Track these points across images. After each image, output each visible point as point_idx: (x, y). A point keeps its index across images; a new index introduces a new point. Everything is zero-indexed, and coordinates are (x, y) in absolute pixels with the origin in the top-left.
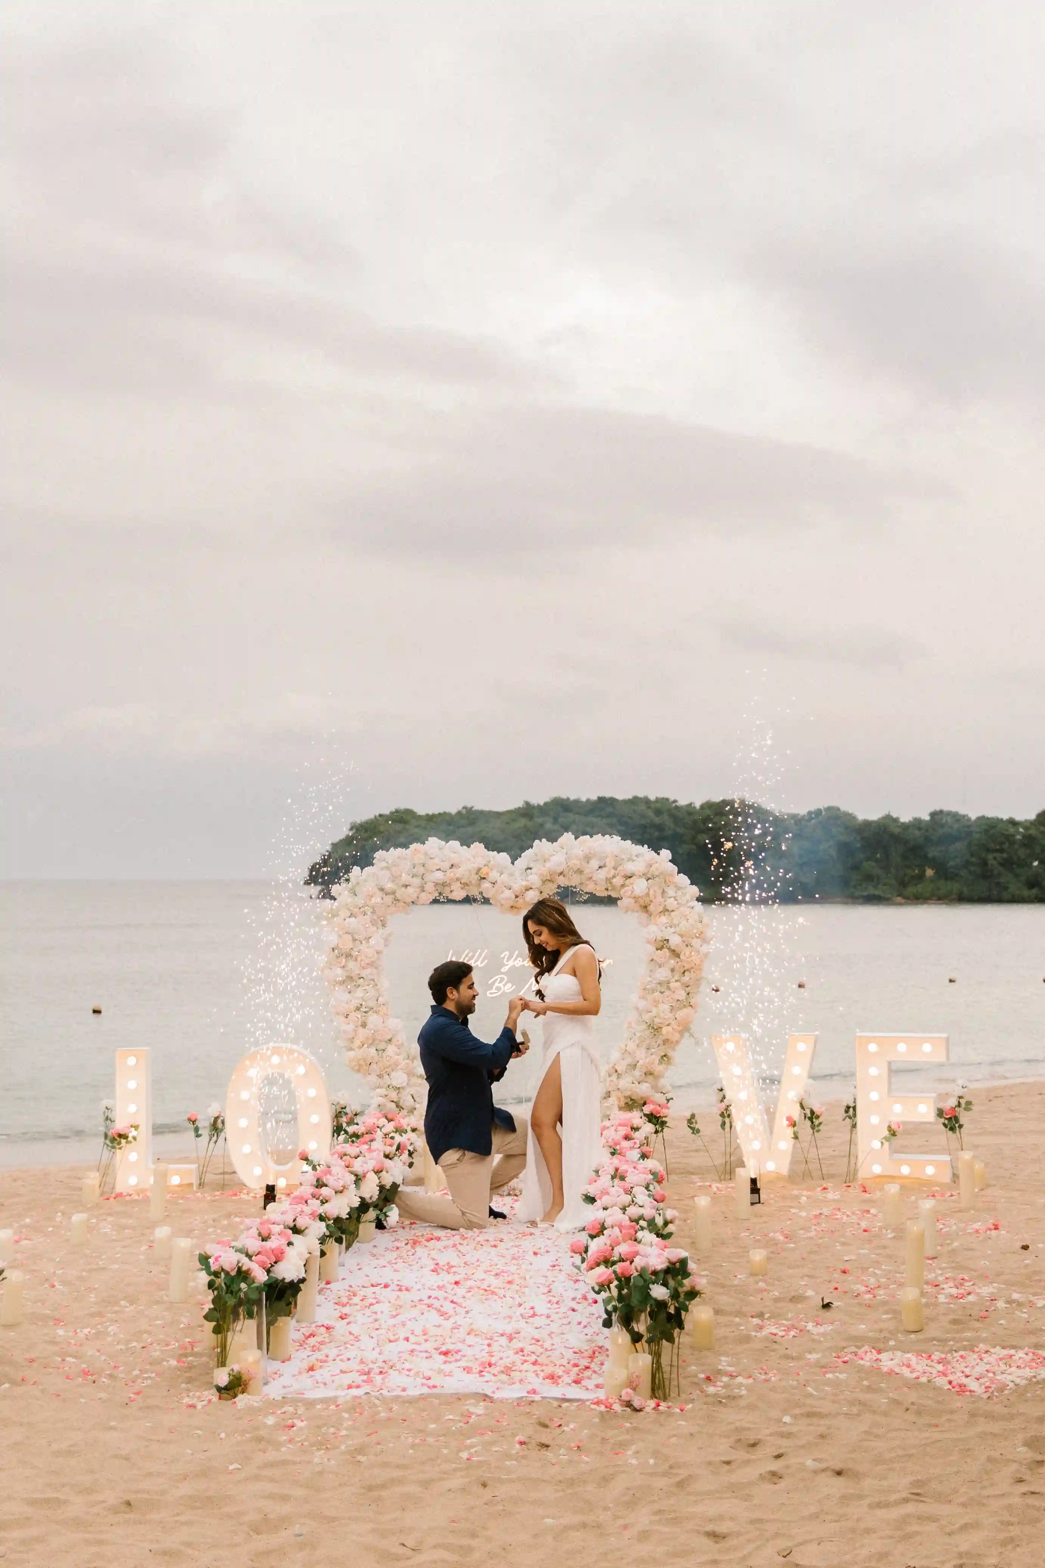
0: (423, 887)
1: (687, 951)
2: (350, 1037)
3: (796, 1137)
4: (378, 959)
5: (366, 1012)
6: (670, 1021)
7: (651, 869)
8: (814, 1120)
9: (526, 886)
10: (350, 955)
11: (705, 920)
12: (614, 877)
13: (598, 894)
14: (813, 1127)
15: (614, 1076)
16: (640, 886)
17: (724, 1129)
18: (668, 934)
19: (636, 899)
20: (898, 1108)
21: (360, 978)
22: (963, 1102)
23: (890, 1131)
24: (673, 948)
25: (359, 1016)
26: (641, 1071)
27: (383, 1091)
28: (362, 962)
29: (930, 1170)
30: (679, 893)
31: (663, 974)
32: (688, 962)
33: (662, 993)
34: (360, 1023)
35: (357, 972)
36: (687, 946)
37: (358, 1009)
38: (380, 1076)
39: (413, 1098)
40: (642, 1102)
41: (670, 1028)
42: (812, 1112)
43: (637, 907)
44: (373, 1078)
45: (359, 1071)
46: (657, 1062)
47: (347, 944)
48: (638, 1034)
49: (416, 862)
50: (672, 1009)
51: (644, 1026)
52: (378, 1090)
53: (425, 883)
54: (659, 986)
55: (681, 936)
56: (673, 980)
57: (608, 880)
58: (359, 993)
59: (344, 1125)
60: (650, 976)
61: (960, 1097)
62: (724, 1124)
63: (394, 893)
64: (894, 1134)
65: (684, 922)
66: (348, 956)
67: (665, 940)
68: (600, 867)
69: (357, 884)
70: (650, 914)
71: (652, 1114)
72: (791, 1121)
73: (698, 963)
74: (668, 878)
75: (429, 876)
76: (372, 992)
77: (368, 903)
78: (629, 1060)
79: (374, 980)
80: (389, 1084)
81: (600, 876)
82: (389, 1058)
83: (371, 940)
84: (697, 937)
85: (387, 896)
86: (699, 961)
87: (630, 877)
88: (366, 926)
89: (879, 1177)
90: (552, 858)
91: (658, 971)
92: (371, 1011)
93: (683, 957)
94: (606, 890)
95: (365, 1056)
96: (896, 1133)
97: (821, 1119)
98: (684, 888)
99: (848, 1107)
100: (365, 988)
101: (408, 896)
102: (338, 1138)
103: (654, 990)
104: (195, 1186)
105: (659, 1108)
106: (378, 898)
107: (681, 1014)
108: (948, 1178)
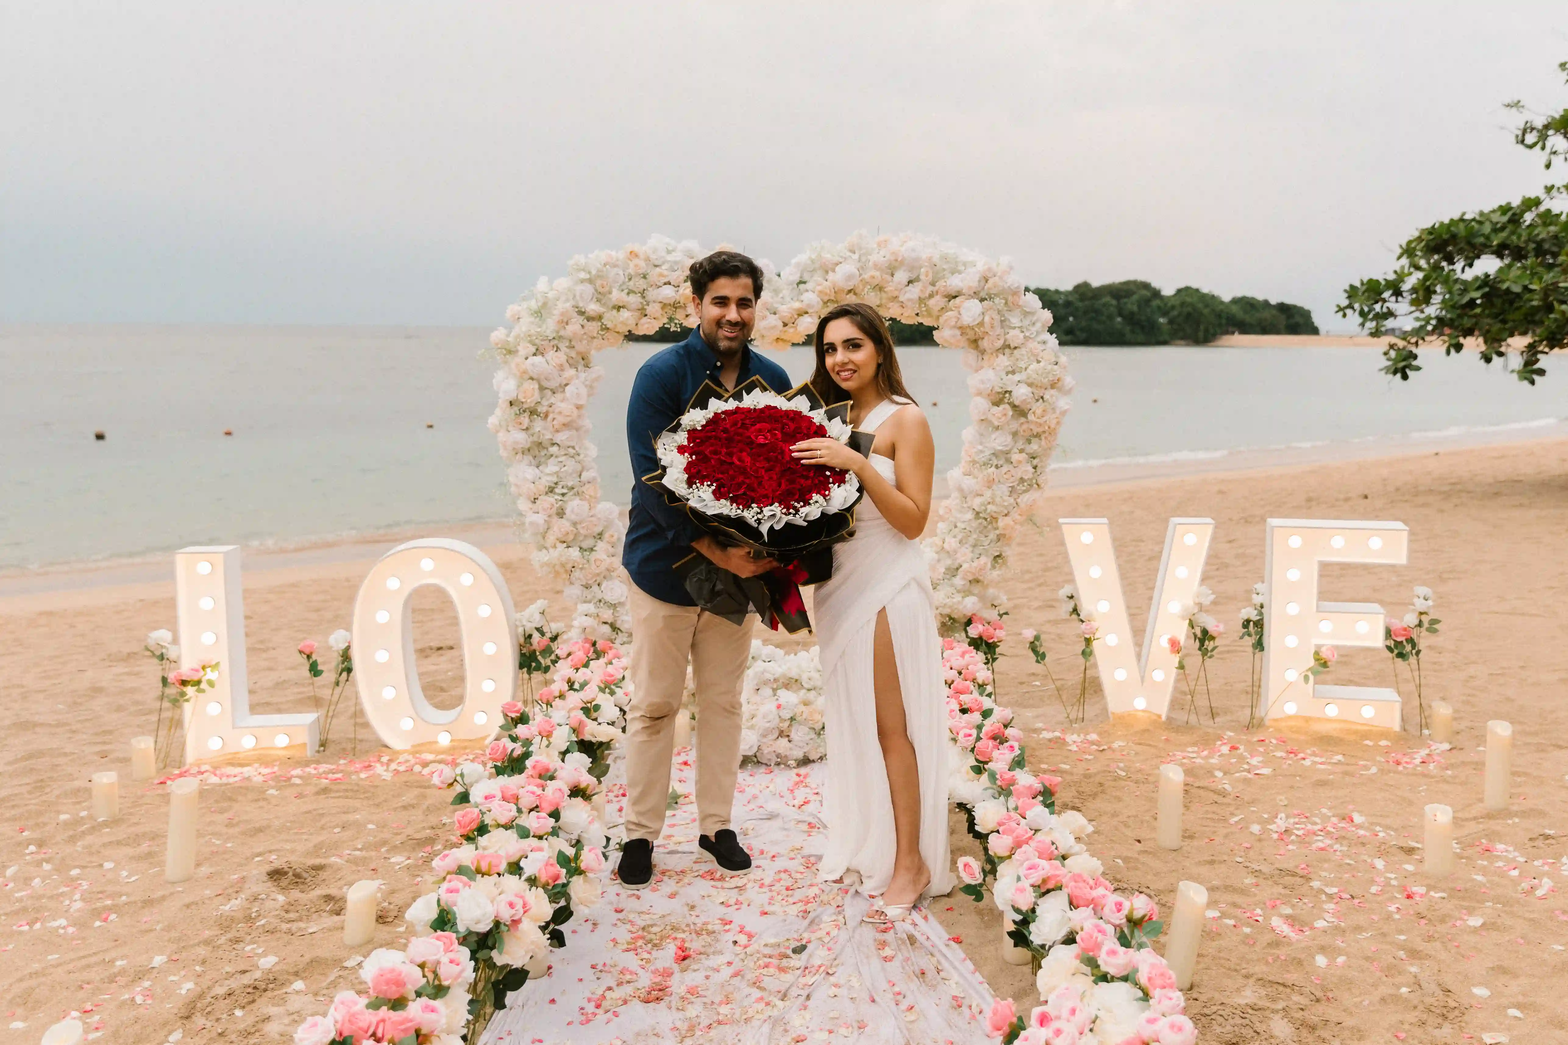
0: (643, 309)
1: (1038, 408)
2: (542, 531)
3: (1181, 667)
4: (579, 416)
5: (563, 495)
6: (1010, 509)
7: (988, 286)
8: (1206, 642)
9: (798, 310)
10: (536, 411)
12: (931, 296)
13: (903, 321)
14: (1204, 652)
16: (969, 311)
18: (1010, 382)
19: (963, 329)
20: (1326, 627)
21: (553, 444)
22: (1425, 619)
23: (1317, 660)
24: (1017, 403)
25: (553, 500)
26: (964, 578)
28: (555, 422)
29: (1368, 712)
30: (1026, 322)
31: (1000, 441)
32: (1039, 424)
33: (997, 467)
34: (554, 510)
35: (548, 436)
36: (1037, 400)
37: (551, 490)
38: (587, 587)
40: (965, 620)
41: (1008, 520)
42: (1205, 632)
43: (963, 341)
44: (576, 590)
46: (989, 565)
47: (530, 394)
48: (961, 526)
49: (632, 270)
50: (1012, 490)
51: (970, 515)
52: (585, 607)
53: (648, 304)
54: (994, 458)
55: (1030, 385)
56: (1016, 450)
57: (922, 301)
58: (551, 467)
60: (981, 444)
61: (1421, 613)
63: (600, 318)
64: (1325, 664)
65: (1034, 366)
66: (533, 412)
67: (1006, 392)
68: (910, 282)
69: (545, 304)
70: (983, 352)
71: (981, 638)
72: (1174, 645)
73: (1053, 426)
74: (1010, 298)
75: (652, 294)
76: (571, 465)
77: (562, 333)
78: (949, 562)
79: (573, 448)
80: (600, 598)
81: (908, 296)
82: (598, 563)
83: (567, 388)
84: (1053, 386)
85: (590, 323)
86: (1055, 421)
87: (955, 297)
88: (561, 368)
89: (1290, 718)
90: (837, 269)
91: (993, 436)
92: (571, 493)
93: (1031, 417)
94: (917, 315)
95: (563, 559)
96: (1329, 664)
97: (1217, 642)
98: (1032, 313)
99: (1248, 621)
100: (560, 459)
101: (622, 323)
102: (527, 673)
103: (986, 465)
104: (310, 752)
105: (991, 630)
106: (575, 325)
107: (1026, 500)
108: (1395, 726)
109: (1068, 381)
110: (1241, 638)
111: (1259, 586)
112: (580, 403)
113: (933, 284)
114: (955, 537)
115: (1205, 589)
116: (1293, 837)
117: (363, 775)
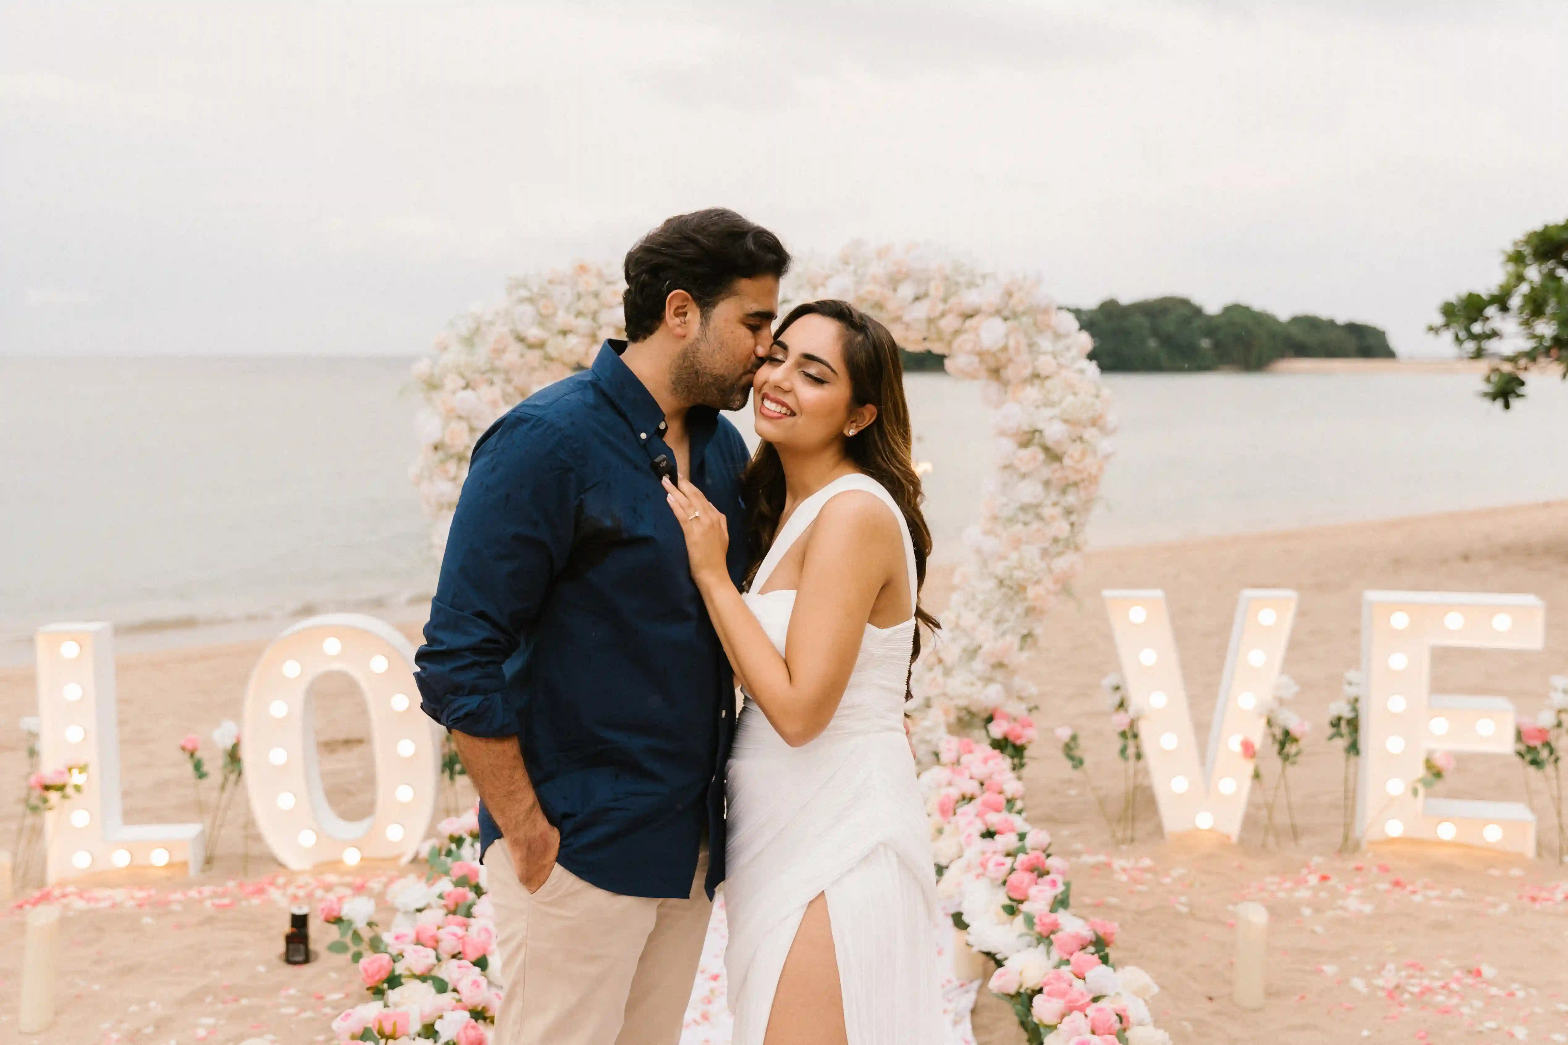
1: (1075, 450)
3: (1257, 776)
6: (1042, 575)
7: (1011, 301)
8: (1287, 746)
12: (943, 315)
13: (909, 348)
14: (1284, 758)
15: (938, 670)
16: (991, 332)
17: (1125, 759)
18: (1040, 419)
19: (981, 354)
20: (1439, 726)
23: (1428, 768)
24: (1050, 443)
26: (984, 662)
29: (1493, 834)
30: (1060, 345)
31: (1028, 492)
32: (1077, 471)
33: (1025, 524)
36: (1075, 441)
40: (985, 715)
41: (1040, 590)
42: (1287, 733)
43: (983, 372)
46: (1016, 646)
47: (457, 435)
48: (980, 597)
49: (581, 288)
50: (1045, 553)
51: (992, 584)
53: (600, 328)
54: (1020, 514)
55: (1066, 421)
56: (1048, 502)
57: (931, 321)
60: (1004, 496)
61: (1560, 711)
62: (1124, 751)
63: (543, 345)
64: (1440, 774)
65: (1070, 398)
66: (461, 458)
67: (1035, 431)
68: (917, 299)
69: (477, 330)
70: (1005, 384)
71: (1005, 738)
72: (1248, 749)
73: (1093, 473)
74: (1040, 318)
77: (498, 363)
84: (1094, 423)
85: (530, 351)
86: (1094, 467)
87: (971, 316)
89: (1393, 840)
91: (1021, 485)
93: (1067, 461)
94: (925, 339)
96: (1445, 773)
97: (1302, 743)
98: (1067, 336)
99: (1339, 719)
102: (452, 777)
103: (1011, 520)
104: (193, 871)
105: (1018, 729)
106: (513, 354)
107: (1061, 564)
108: (1530, 850)
109: (1112, 419)
110: (1331, 739)
111: (1351, 675)
113: (945, 300)
114: (973, 610)
115: (1285, 679)
116: (1407, 996)
117: (255, 901)
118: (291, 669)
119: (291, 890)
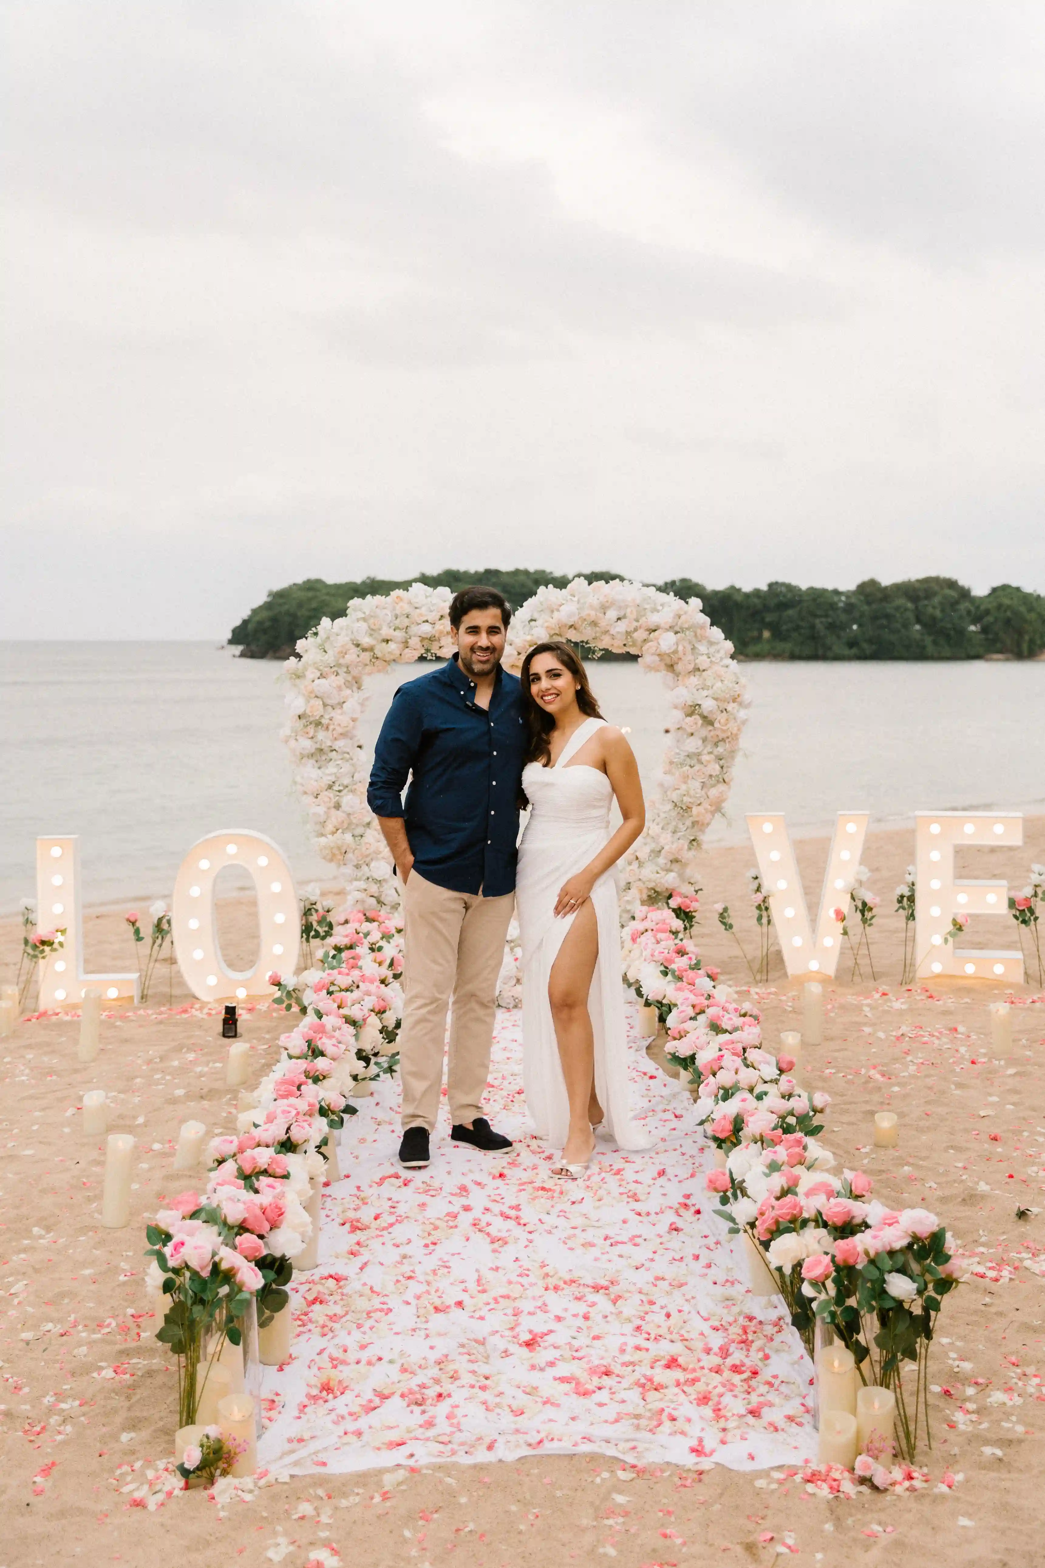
0: (406, 642)
1: (722, 717)
2: (322, 820)
3: (845, 933)
4: (354, 728)
5: (340, 791)
6: (702, 800)
7: (680, 621)
8: (866, 913)
10: (320, 723)
11: (743, 681)
12: (636, 630)
13: (614, 651)
14: (864, 921)
15: (635, 864)
16: (667, 641)
17: (761, 924)
18: (700, 697)
19: (661, 655)
20: (962, 898)
21: (332, 751)
22: (1040, 891)
23: (955, 925)
24: (705, 714)
25: (331, 795)
26: (665, 858)
27: (362, 885)
28: (334, 732)
29: (999, 969)
30: (713, 650)
31: (693, 745)
32: (724, 731)
33: (691, 767)
34: (333, 803)
35: (329, 743)
36: (722, 712)
37: (330, 787)
38: (358, 867)
39: (397, 892)
40: (668, 895)
41: (701, 809)
42: (864, 904)
43: (663, 666)
44: (348, 870)
45: (331, 860)
46: (686, 847)
47: (316, 709)
48: (663, 815)
49: (398, 612)
50: (704, 785)
51: (670, 806)
52: (356, 883)
53: (410, 637)
54: (688, 759)
55: (716, 699)
56: (705, 752)
57: (628, 633)
58: (331, 769)
59: (315, 924)
60: (678, 748)
61: (1036, 886)
62: (760, 918)
63: (371, 649)
64: (959, 928)
65: (719, 684)
66: (318, 724)
67: (697, 705)
68: (619, 619)
69: (328, 639)
70: (678, 675)
71: (680, 908)
72: (840, 915)
73: (734, 732)
74: (699, 631)
75: (414, 629)
76: (346, 768)
77: (341, 661)
78: (653, 846)
79: (348, 753)
80: (368, 875)
81: (618, 629)
82: (368, 846)
83: (344, 705)
84: (734, 701)
85: (364, 653)
86: (736, 729)
87: (655, 630)
88: (339, 688)
89: (938, 976)
90: (562, 608)
91: (688, 741)
92: (347, 789)
93: (717, 725)
94: (625, 645)
95: (339, 842)
96: (963, 928)
97: (875, 911)
98: (718, 643)
99: (902, 897)
100: (338, 762)
101: (389, 653)
102: (308, 940)
103: (682, 764)
104: (136, 1000)
105: (688, 901)
106: (352, 655)
107: (713, 792)
108: (1020, 978)
109: (747, 697)
110: (897, 911)
111: (910, 868)
112: (355, 716)
114: (658, 824)
115: (864, 869)
117: (185, 1016)
118: (204, 864)
119: (206, 1011)
